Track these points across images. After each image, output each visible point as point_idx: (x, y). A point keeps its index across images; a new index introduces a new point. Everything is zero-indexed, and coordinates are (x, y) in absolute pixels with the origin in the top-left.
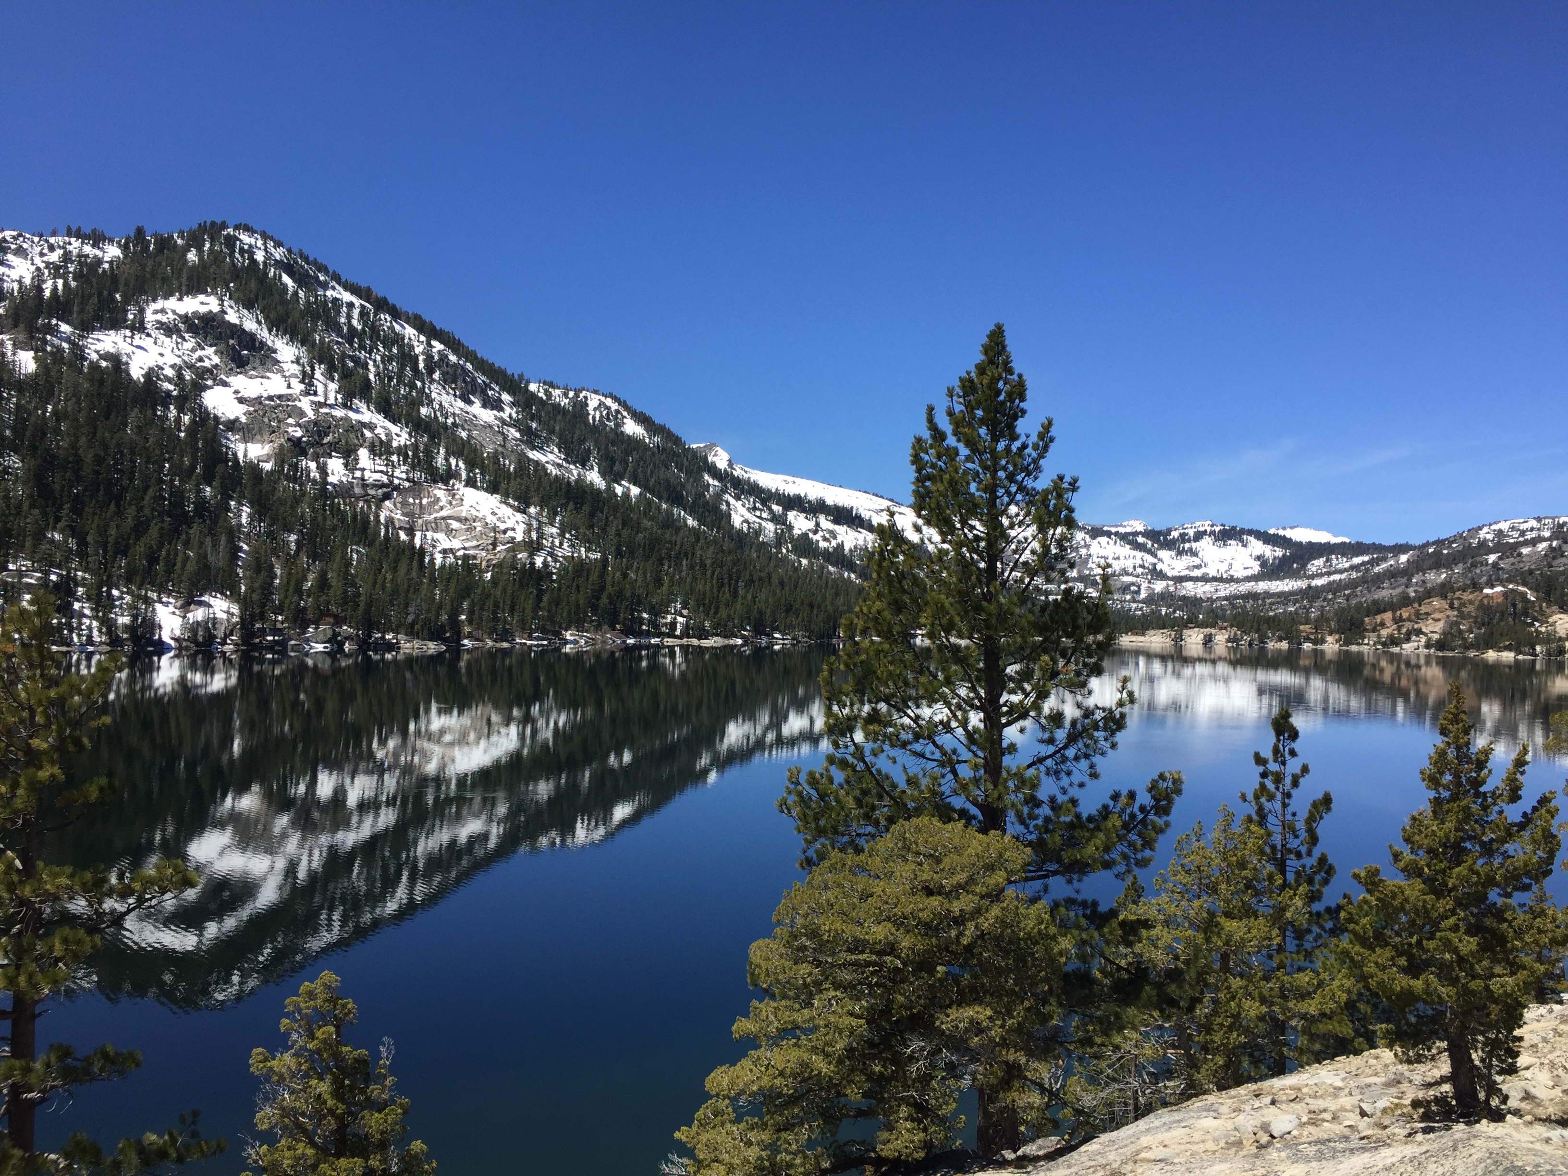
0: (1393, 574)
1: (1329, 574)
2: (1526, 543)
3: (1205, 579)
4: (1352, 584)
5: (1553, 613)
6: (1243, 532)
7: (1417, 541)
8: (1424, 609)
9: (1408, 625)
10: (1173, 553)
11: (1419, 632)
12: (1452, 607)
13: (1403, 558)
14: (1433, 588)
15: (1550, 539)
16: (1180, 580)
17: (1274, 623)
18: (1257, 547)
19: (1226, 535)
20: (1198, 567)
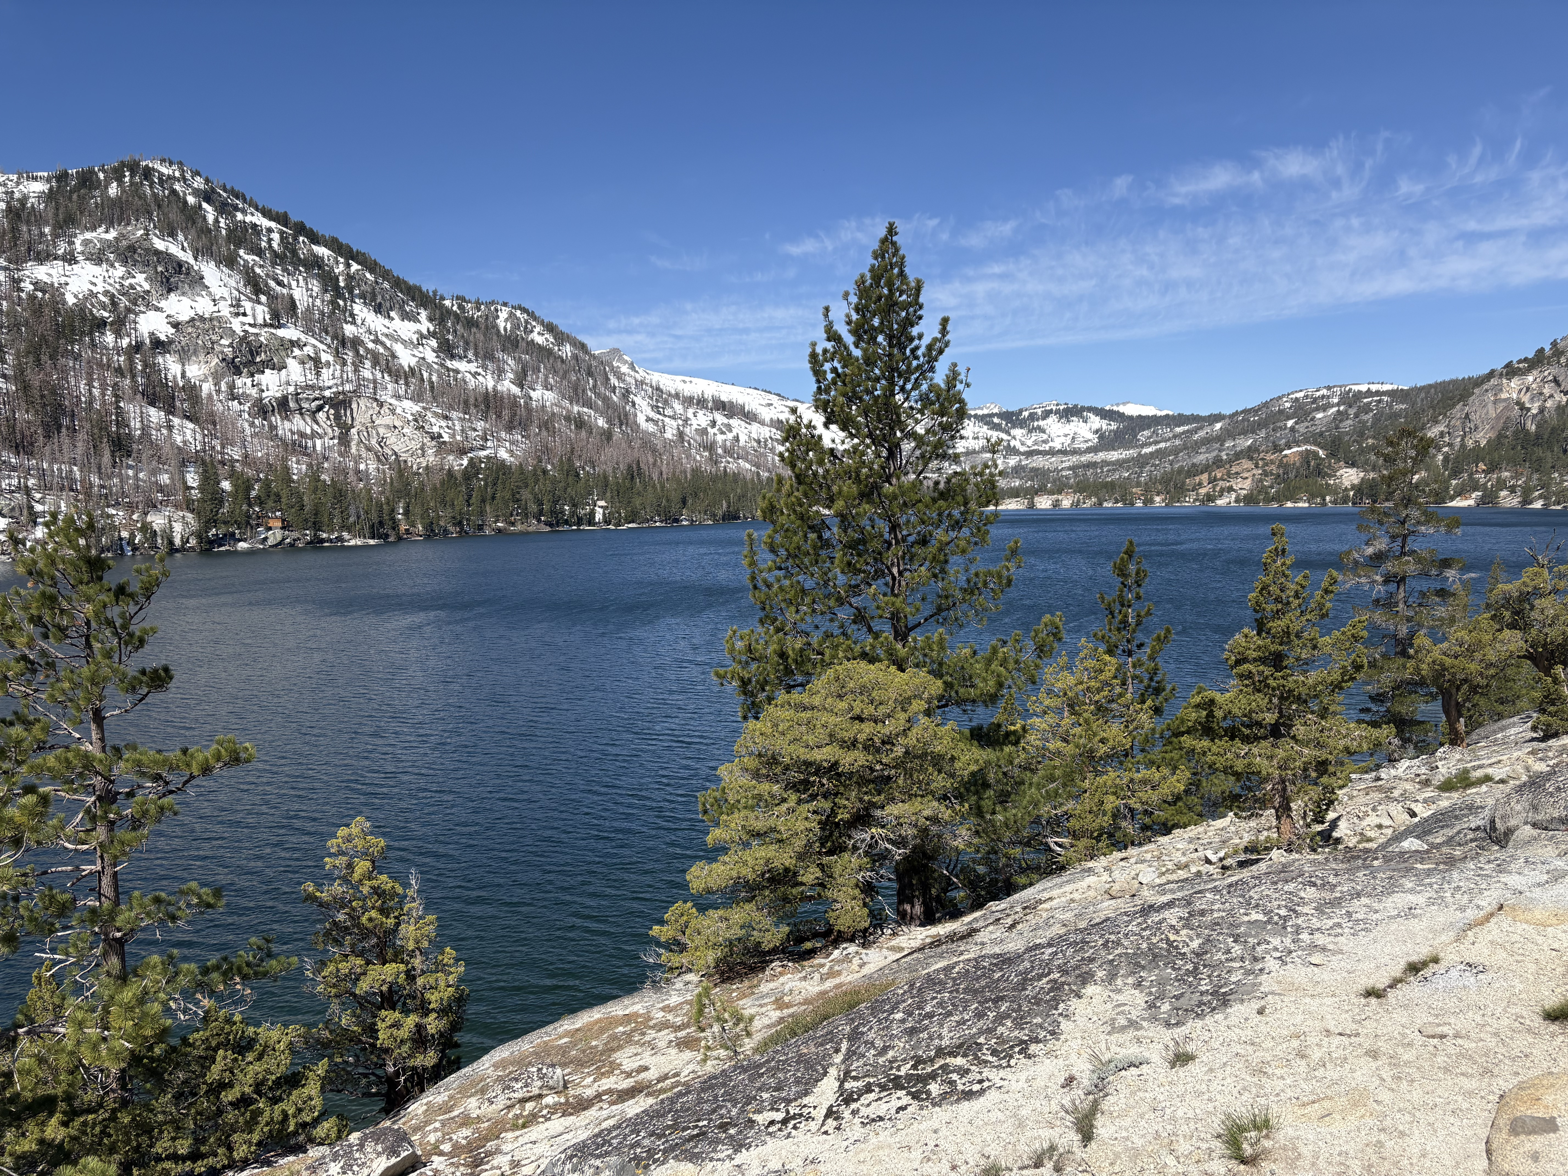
0: (1207, 441)
1: (1156, 443)
2: (1317, 409)
3: (1052, 452)
4: (1176, 451)
5: (1341, 468)
6: (1083, 409)
7: (1227, 412)
8: (1234, 470)
9: (1221, 483)
10: (1024, 431)
11: (1230, 489)
12: (1257, 467)
13: (1218, 426)
14: (1242, 451)
15: (1338, 404)
16: (1030, 454)
17: (1110, 487)
18: (1096, 422)
19: (1069, 413)
20: (1045, 442)
